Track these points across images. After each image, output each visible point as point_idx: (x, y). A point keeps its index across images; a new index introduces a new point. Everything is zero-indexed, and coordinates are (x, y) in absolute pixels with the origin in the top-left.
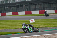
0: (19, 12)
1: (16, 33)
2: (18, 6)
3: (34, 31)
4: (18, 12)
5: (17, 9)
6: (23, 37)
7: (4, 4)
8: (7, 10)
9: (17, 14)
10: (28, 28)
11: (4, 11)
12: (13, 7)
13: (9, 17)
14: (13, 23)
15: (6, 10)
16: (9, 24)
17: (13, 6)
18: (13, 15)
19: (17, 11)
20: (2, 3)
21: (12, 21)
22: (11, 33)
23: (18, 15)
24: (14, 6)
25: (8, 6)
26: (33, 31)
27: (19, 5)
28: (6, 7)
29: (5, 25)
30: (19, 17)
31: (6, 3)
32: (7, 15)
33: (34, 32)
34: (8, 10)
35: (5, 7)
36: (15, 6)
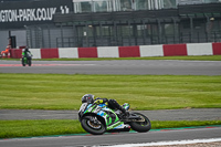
0: (188, 45)
1: (177, 127)
2: (185, 23)
3: (127, 126)
4: (185, 46)
5: (181, 35)
6: (204, 141)
7: (134, 12)
8: (143, 37)
9: (184, 52)
10: (100, 113)
11: (133, 40)
12: (167, 26)
13: (152, 64)
14: (166, 86)
15: (139, 34)
16: (151, 89)
17: (167, 19)
18: (165, 55)
19: (181, 41)
20: (124, 9)
21: (162, 78)
22: (158, 125)
23: (186, 54)
24: (172, 22)
25: (146, 20)
26: (123, 126)
27: (191, 16)
28: (141, 24)
29: (134, 93)
30: (190, 64)
31: (141, 8)
32: (142, 55)
33: (125, 130)
34: (148, 36)
35: (135, 25)
36: (176, 19)
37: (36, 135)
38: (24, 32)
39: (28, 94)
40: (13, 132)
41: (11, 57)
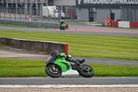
37: (125, 76)
38: (120, 10)
39: (121, 49)
40: (110, 73)
41: (111, 26)
